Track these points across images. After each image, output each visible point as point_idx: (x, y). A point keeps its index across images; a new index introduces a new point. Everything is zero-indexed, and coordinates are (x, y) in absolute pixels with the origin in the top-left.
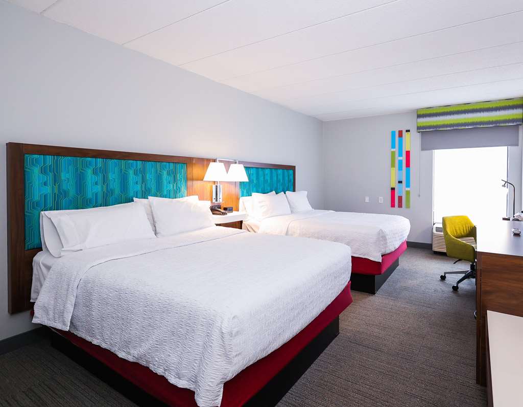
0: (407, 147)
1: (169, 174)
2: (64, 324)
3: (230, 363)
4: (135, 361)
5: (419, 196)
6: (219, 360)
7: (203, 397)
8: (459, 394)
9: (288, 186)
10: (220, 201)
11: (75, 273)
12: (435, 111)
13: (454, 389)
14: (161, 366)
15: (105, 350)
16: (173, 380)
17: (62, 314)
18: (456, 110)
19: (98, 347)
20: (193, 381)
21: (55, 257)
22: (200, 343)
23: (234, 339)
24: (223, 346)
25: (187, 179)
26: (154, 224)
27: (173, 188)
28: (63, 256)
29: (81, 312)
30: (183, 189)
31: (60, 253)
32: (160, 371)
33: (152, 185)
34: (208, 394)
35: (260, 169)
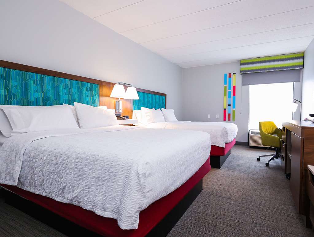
0: (234, 83)
1: (87, 90)
2: (14, 181)
3: (144, 196)
4: (69, 203)
5: (241, 113)
6: (136, 194)
7: (125, 222)
8: (286, 222)
9: (162, 106)
10: (120, 111)
11: (22, 145)
12: (251, 61)
13: (283, 219)
14: (90, 203)
15: (46, 197)
16: (99, 212)
17: (12, 174)
18: (264, 60)
19: (40, 196)
20: (115, 212)
21: (6, 137)
22: (120, 183)
23: (147, 179)
24: (139, 184)
25: (99, 96)
26: (78, 121)
27: (90, 100)
28: (12, 136)
29: (27, 172)
30: (97, 101)
31: (11, 135)
32: (89, 208)
33: (76, 96)
34: (129, 219)
35: (145, 94)
